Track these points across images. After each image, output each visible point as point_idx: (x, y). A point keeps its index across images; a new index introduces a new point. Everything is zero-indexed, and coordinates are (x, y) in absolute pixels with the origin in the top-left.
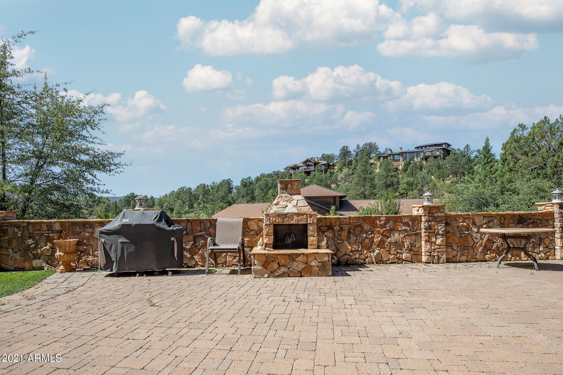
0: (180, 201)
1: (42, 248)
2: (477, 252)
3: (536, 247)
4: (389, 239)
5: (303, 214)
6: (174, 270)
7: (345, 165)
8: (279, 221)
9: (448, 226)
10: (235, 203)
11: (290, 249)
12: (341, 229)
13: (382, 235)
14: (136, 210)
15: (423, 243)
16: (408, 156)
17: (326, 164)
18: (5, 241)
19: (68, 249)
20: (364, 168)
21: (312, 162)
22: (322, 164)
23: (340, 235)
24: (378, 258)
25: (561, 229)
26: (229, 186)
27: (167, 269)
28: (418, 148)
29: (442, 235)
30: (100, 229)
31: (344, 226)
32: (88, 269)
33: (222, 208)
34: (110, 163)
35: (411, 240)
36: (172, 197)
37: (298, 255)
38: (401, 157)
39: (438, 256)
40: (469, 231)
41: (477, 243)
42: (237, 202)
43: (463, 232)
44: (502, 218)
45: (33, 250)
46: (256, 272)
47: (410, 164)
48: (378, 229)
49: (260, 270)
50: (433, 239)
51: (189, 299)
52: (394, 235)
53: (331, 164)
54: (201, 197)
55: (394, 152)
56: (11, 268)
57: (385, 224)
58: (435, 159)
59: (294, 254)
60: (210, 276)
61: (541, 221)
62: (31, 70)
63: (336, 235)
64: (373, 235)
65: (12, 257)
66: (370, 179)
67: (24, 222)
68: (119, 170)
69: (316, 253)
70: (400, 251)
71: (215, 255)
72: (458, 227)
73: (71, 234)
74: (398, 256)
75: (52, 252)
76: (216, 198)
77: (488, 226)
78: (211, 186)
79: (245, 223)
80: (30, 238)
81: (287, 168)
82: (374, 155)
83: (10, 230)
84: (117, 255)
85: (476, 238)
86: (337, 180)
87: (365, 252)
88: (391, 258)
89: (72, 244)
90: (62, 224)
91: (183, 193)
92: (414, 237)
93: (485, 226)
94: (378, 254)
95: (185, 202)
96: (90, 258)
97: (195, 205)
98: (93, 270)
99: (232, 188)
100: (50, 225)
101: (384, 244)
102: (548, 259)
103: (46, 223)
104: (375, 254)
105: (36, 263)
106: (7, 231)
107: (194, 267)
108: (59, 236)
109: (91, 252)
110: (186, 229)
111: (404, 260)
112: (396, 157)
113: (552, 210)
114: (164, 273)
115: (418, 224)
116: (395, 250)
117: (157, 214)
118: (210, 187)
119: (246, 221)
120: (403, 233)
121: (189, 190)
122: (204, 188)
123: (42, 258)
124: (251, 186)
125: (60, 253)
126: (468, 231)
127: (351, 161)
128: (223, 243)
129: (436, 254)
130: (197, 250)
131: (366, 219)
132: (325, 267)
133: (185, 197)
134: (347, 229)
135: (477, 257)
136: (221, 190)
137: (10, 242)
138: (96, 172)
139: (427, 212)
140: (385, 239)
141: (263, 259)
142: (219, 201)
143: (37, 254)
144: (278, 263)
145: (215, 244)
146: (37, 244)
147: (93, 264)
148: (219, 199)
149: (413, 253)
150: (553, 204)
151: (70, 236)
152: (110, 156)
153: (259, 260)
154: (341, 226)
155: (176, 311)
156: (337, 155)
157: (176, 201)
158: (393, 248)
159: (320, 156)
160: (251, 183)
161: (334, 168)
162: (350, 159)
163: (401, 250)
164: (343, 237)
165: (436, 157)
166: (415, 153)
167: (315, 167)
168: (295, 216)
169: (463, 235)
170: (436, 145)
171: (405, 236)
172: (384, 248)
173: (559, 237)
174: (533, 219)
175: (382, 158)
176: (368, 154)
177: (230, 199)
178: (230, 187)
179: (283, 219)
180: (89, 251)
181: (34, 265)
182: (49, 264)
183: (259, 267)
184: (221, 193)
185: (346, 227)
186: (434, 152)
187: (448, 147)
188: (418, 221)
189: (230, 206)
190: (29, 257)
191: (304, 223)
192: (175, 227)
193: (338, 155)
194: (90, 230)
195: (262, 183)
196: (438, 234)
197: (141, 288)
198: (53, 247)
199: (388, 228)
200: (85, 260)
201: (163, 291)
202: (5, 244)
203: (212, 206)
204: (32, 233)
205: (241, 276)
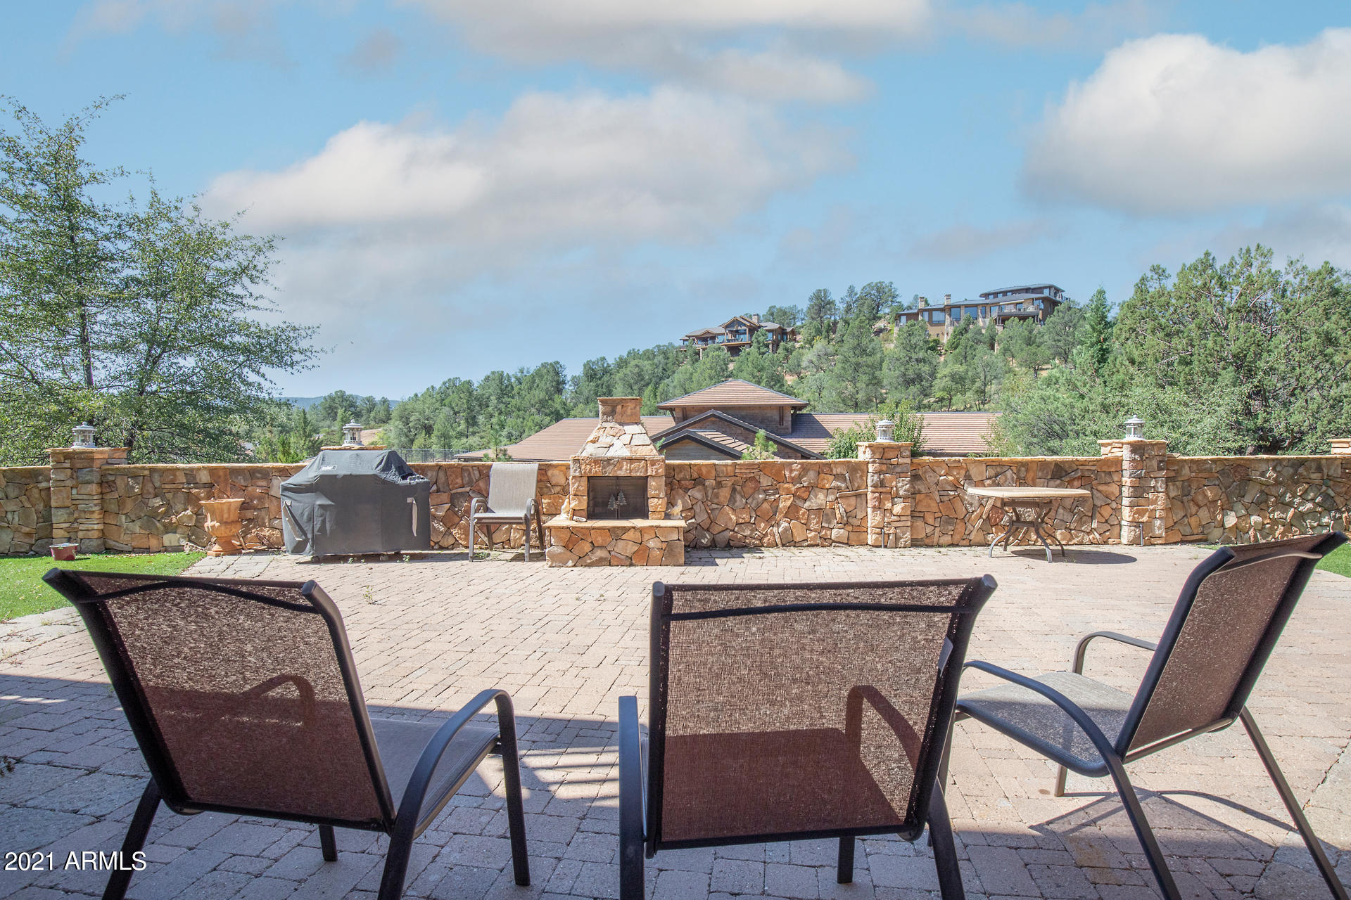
0: (447, 409)
1: (178, 513)
2: (972, 529)
3: (1085, 522)
4: (807, 504)
5: (639, 460)
6: (415, 554)
7: (819, 332)
8: (596, 470)
9: (919, 482)
10: (568, 416)
11: (618, 519)
12: (719, 485)
13: (794, 495)
14: (345, 449)
15: (870, 510)
16: (964, 314)
17: (776, 330)
18: (113, 501)
19: (226, 516)
20: (856, 342)
21: (744, 325)
22: (766, 330)
23: (717, 496)
24: (787, 538)
25: (1131, 490)
26: (556, 378)
27: (403, 552)
28: (986, 295)
29: (905, 498)
30: (283, 483)
31: (724, 479)
32: (264, 550)
33: (541, 427)
34: (291, 348)
35: (849, 505)
36: (429, 401)
37: (626, 530)
38: (947, 317)
39: (896, 534)
40: (958, 490)
41: (973, 512)
42: (572, 412)
43: (945, 493)
44: (1023, 469)
45: (162, 518)
46: (554, 557)
47: (966, 331)
48: (786, 485)
49: (560, 553)
50: (888, 505)
51: (431, 595)
52: (816, 497)
53: (789, 330)
54: (493, 400)
55: (933, 303)
56: (126, 548)
57: (800, 477)
58: (1021, 322)
59: (618, 528)
60: (476, 563)
61: (1096, 475)
62: (125, 169)
63: (710, 494)
64: (777, 496)
65: (127, 528)
66: (868, 366)
67: (143, 468)
68: (309, 363)
69: (657, 527)
70: (827, 525)
71: (489, 527)
72: (937, 484)
73: (229, 489)
74: (823, 533)
75: (197, 520)
76: (526, 404)
77: (994, 482)
78: (516, 377)
79: (543, 472)
80: (156, 496)
81: (689, 337)
82: (887, 310)
83: (120, 482)
84: (313, 527)
85: (971, 504)
86: (799, 365)
87: (763, 525)
88: (811, 538)
89: (233, 508)
90: (211, 470)
91: (453, 392)
92: (853, 501)
93: (989, 482)
94: (786, 530)
95: (459, 412)
96: (266, 532)
97: (481, 419)
98: (273, 553)
99: (564, 382)
100: (190, 474)
101: (798, 512)
102: (1106, 543)
103: (184, 469)
104: (780, 529)
105: (170, 539)
106: (115, 483)
107: (452, 549)
108: (208, 492)
109: (267, 520)
110: (436, 482)
111: (834, 541)
112: (937, 316)
113: (1120, 454)
114: (397, 557)
115: (861, 476)
116: (817, 523)
117: (381, 457)
118: (513, 380)
119: (544, 470)
120: (833, 493)
121: (467, 386)
122: (501, 383)
123: (179, 530)
124: (605, 378)
125: (213, 523)
126: (955, 491)
127: (835, 323)
128: (501, 507)
129: (892, 531)
130: (457, 520)
131: (764, 468)
132: (672, 550)
133: (459, 401)
134: (730, 484)
135: (972, 537)
136: (538, 386)
137: (120, 502)
138: (265, 369)
139: (878, 456)
140: (799, 503)
141: (566, 535)
142: (533, 410)
143: (171, 523)
144: (592, 542)
145: (487, 510)
146: (169, 506)
147: (271, 541)
148: (532, 406)
149: (850, 528)
150: (1123, 444)
151: (229, 494)
152: (291, 334)
153: (557, 537)
154: (718, 479)
155: (407, 611)
156: (802, 309)
157: (437, 409)
158: (814, 519)
159: (763, 311)
160: (606, 371)
161: (795, 340)
162: (833, 318)
163: (830, 523)
164: (722, 499)
165: (1023, 318)
166: (980, 308)
167: (751, 336)
168: (625, 463)
169: (946, 498)
170: (1027, 290)
171: (837, 498)
172: (797, 519)
173: (1127, 504)
174: (1082, 470)
175: (904, 319)
176: (873, 309)
177: (558, 406)
178: (558, 381)
179: (604, 467)
180: (263, 519)
181: (166, 543)
182: (193, 542)
183: (557, 550)
184: (539, 394)
185: (729, 482)
186: (1023, 305)
187: (1055, 294)
188: (863, 471)
189: (557, 420)
190: (157, 528)
191: (642, 474)
192: (414, 479)
193: (805, 310)
194: (264, 483)
195: (631, 371)
196: (898, 496)
197: (357, 580)
198: (199, 512)
199: (805, 484)
200: (257, 535)
201: (391, 584)
202: (113, 506)
203: (519, 421)
204: (160, 487)
205: (530, 563)
